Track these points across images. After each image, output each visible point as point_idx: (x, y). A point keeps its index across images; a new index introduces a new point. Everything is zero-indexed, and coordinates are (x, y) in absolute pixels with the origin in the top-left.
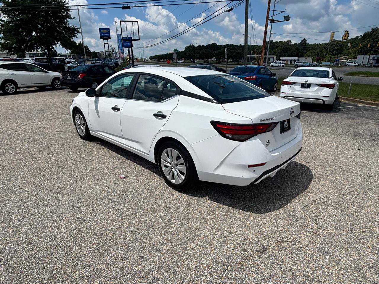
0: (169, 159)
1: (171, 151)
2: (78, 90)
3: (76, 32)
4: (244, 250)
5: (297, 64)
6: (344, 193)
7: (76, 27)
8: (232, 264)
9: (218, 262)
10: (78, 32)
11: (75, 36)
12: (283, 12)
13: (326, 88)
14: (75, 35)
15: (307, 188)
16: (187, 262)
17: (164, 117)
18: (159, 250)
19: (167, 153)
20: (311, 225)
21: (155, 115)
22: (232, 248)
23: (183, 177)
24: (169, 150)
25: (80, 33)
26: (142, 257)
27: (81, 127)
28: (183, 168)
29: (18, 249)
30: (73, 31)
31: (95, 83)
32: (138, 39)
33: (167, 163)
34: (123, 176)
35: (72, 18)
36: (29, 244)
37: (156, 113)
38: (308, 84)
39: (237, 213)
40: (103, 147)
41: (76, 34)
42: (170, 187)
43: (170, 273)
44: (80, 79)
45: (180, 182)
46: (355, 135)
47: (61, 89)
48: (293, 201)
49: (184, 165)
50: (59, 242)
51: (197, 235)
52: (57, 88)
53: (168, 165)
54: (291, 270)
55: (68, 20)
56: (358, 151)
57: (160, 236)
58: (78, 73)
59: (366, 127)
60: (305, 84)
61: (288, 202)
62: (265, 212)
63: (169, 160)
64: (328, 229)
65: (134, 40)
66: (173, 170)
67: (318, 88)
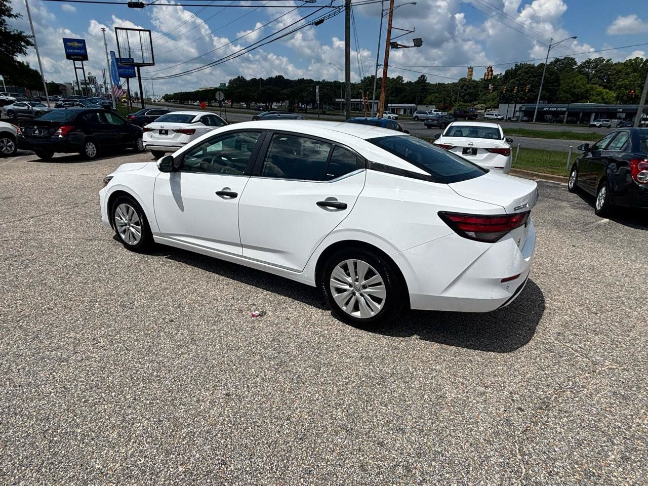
0: (350, 278)
1: (355, 264)
2: (53, 157)
3: (23, 43)
4: (520, 409)
5: (418, 115)
6: (594, 310)
7: (23, 34)
8: (519, 433)
9: (496, 433)
10: (28, 43)
11: (21, 51)
12: (411, 32)
13: (499, 155)
14: (21, 49)
15: (544, 308)
16: (453, 441)
17: (342, 207)
18: (400, 429)
19: (345, 268)
20: (583, 361)
21: (321, 204)
22: (502, 409)
23: (379, 307)
24: (350, 262)
25: (32, 45)
26: (381, 444)
27: (131, 228)
28: (381, 292)
29: (155, 464)
30: (19, 41)
31: (90, 144)
32: (152, 62)
33: (342, 285)
34: (257, 313)
35: (13, 15)
36: (168, 453)
37: (323, 200)
38: (473, 149)
39: (476, 356)
40: (183, 264)
41: (24, 46)
42: (347, 324)
43: (440, 462)
44: (60, 136)
45: (373, 314)
46: (557, 225)
47: (15, 154)
48: (539, 328)
49: (383, 286)
50: (222, 442)
51: (441, 397)
52: (6, 152)
53: (347, 287)
54: (598, 429)
55: (6, 18)
56: (573, 248)
57: (386, 406)
58: (57, 125)
59: (563, 213)
60: (469, 148)
61: (532, 331)
62: (512, 350)
63: (349, 280)
64: (607, 364)
65: (144, 65)
66: (357, 294)
67: (488, 154)
